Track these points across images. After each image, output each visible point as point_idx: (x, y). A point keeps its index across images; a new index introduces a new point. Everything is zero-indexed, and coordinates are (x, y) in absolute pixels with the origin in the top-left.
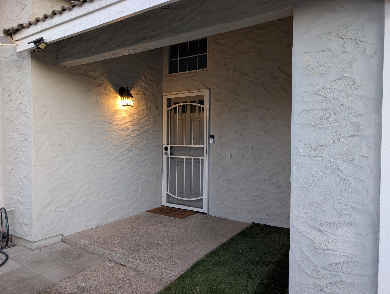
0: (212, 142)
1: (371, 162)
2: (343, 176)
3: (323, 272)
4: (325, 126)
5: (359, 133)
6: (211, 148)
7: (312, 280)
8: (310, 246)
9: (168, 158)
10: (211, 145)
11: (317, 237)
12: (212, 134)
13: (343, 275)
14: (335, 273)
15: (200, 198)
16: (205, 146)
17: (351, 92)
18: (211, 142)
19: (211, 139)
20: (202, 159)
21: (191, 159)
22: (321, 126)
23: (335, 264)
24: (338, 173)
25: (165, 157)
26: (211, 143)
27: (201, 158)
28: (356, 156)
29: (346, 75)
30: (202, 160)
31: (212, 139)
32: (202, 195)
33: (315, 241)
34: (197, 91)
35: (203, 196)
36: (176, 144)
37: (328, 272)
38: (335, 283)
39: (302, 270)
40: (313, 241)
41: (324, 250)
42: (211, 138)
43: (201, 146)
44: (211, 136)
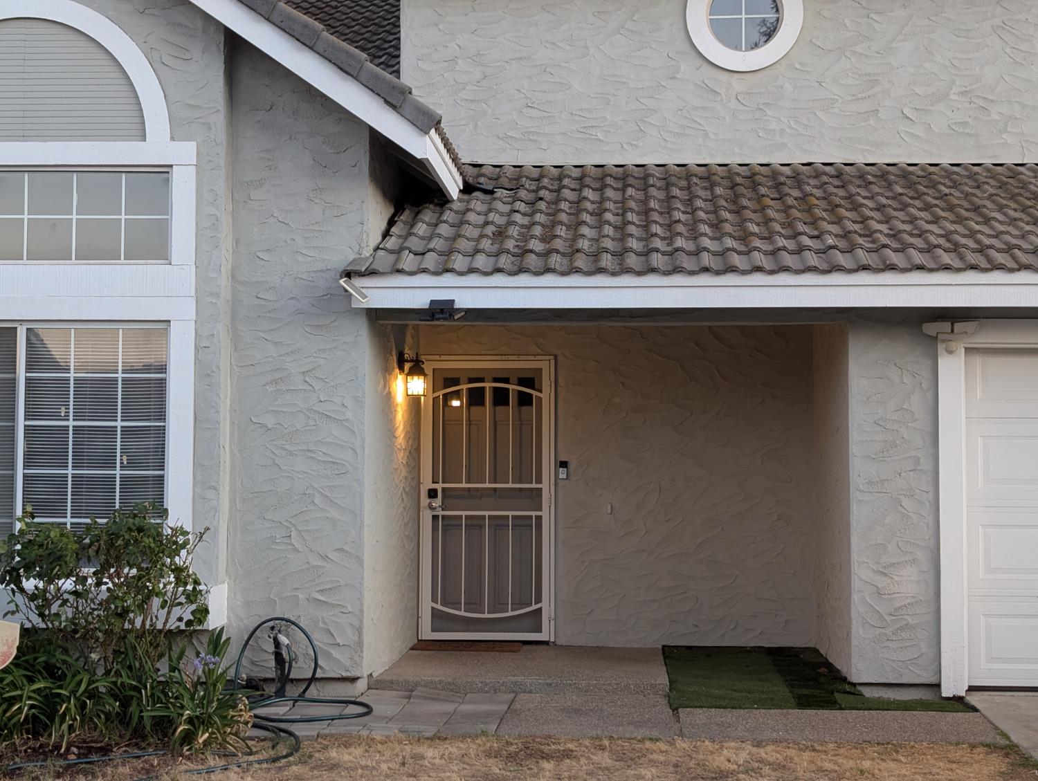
0: (565, 477)
1: (931, 496)
2: (906, 512)
3: (889, 619)
4: (887, 459)
5: (919, 468)
6: (560, 490)
7: (878, 631)
8: (874, 593)
9: (435, 518)
10: (561, 483)
11: (881, 582)
12: (563, 458)
13: (909, 618)
14: (901, 617)
15: (534, 607)
16: (546, 486)
17: (910, 424)
18: (563, 475)
19: (561, 469)
20: (536, 516)
21: (507, 517)
22: (881, 459)
23: (900, 607)
24: (900, 508)
25: (427, 517)
26: (562, 479)
27: (534, 514)
28: (917, 491)
29: (905, 407)
30: (539, 518)
31: (565, 469)
32: (539, 600)
33: (879, 586)
34: (522, 358)
35: (541, 601)
36: (462, 483)
37: (894, 618)
38: (901, 629)
39: (867, 622)
40: (877, 587)
41: (890, 594)
42: (560, 467)
43: (534, 485)
44: (561, 462)
